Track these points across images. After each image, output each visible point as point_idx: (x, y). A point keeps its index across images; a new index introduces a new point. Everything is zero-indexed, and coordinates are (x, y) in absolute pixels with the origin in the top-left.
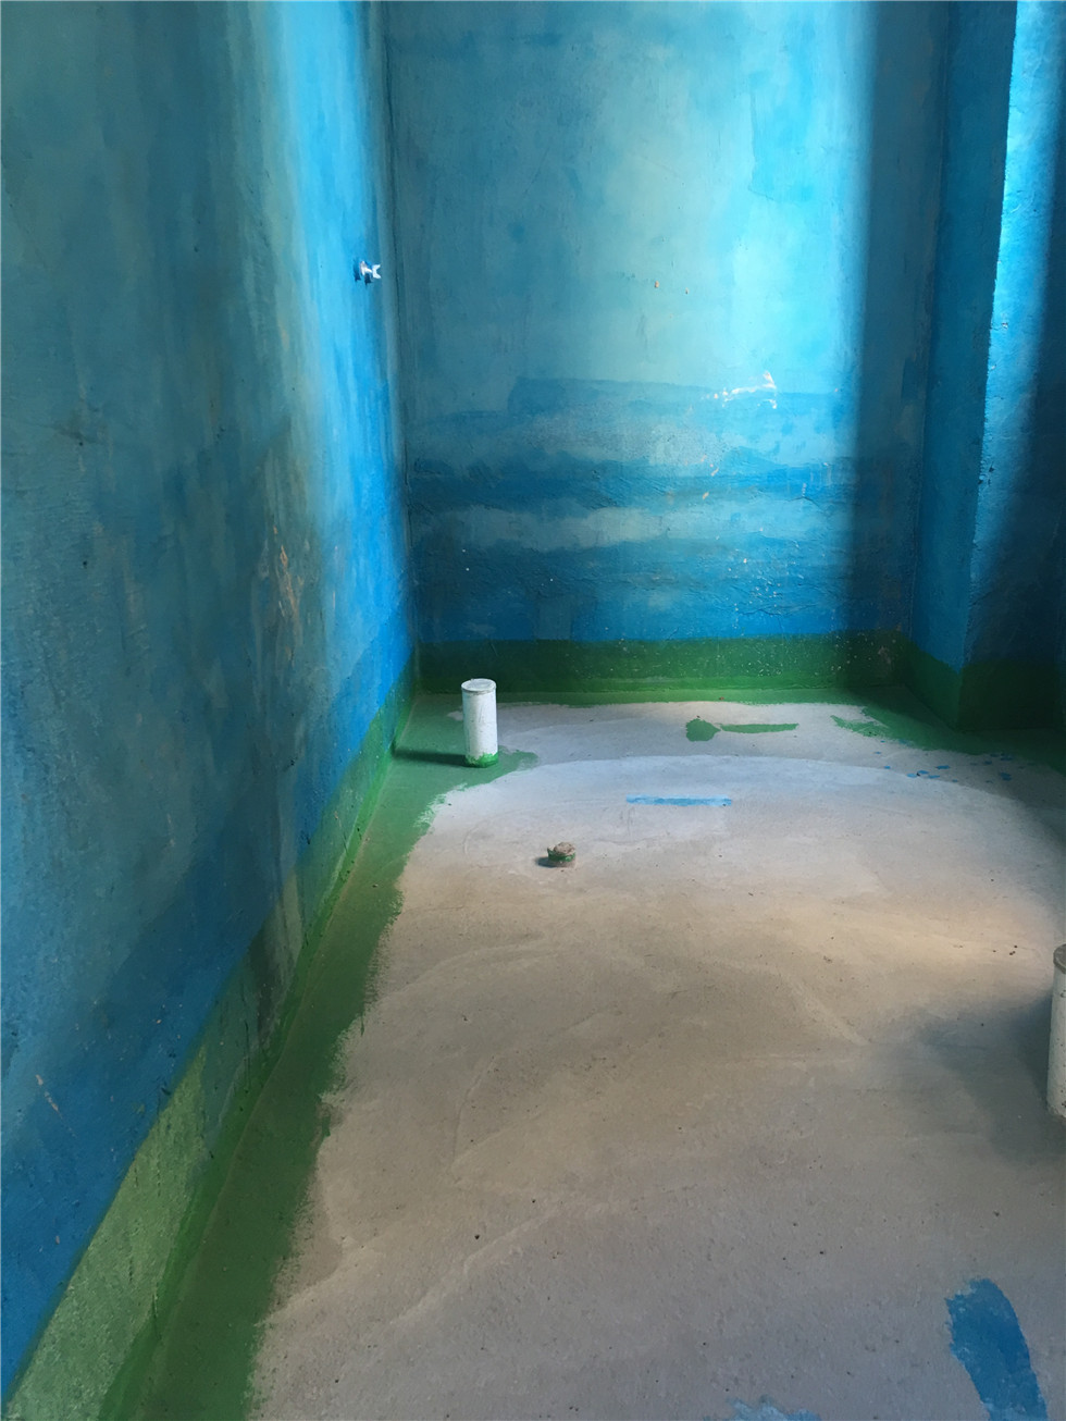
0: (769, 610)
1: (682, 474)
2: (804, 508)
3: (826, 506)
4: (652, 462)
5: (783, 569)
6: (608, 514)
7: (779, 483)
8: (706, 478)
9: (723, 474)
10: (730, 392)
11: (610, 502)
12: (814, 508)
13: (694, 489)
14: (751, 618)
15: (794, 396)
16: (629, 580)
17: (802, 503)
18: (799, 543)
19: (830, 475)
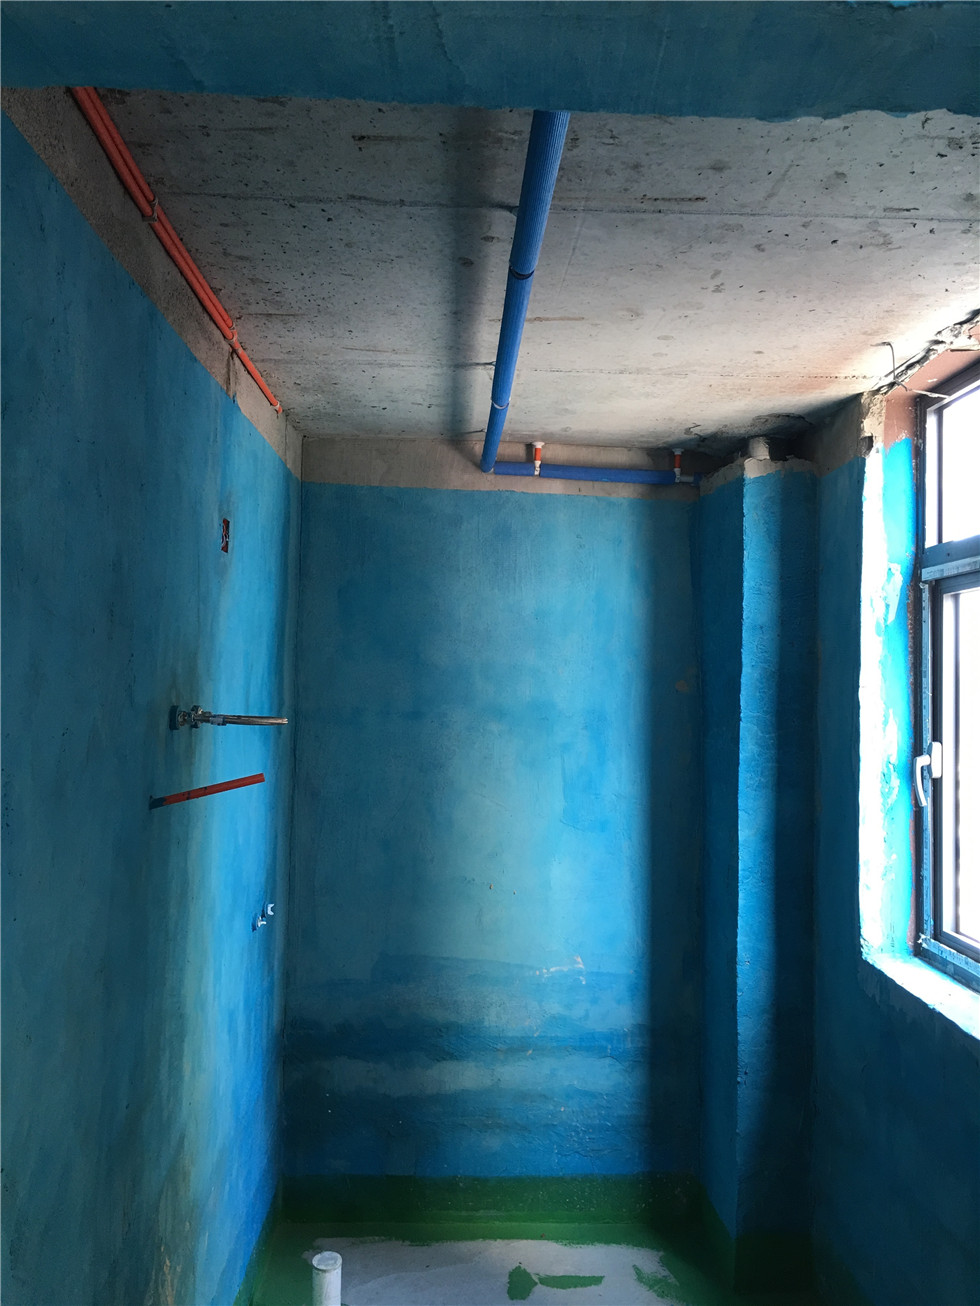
0: (583, 1153)
1: (510, 1034)
2: (610, 1065)
3: (627, 1064)
4: (486, 1024)
5: (594, 1117)
6: (449, 1066)
7: (589, 1044)
8: (530, 1038)
9: (543, 1034)
10: (548, 971)
11: (452, 1056)
12: (619, 1066)
13: (520, 1047)
14: (569, 1159)
15: (597, 974)
16: (466, 1123)
17: (608, 1061)
18: (607, 1095)
19: (629, 1039)
